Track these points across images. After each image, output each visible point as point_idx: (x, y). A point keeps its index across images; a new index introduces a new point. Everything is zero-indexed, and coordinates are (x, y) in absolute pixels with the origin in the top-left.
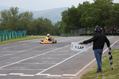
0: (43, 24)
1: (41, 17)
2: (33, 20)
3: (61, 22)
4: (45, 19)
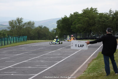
0: (42, 31)
1: (41, 25)
2: (34, 28)
3: (56, 29)
4: (44, 27)
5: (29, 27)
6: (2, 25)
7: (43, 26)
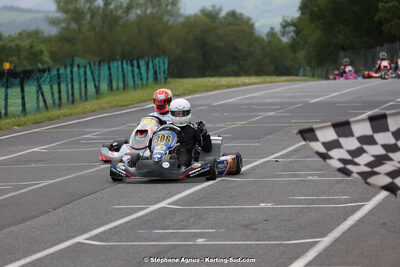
0: (220, 32)
1: (214, 6)
2: (181, 20)
3: (296, 25)
4: (228, 14)
5: (153, 16)
6: (11, 9)
7: (220, 10)
